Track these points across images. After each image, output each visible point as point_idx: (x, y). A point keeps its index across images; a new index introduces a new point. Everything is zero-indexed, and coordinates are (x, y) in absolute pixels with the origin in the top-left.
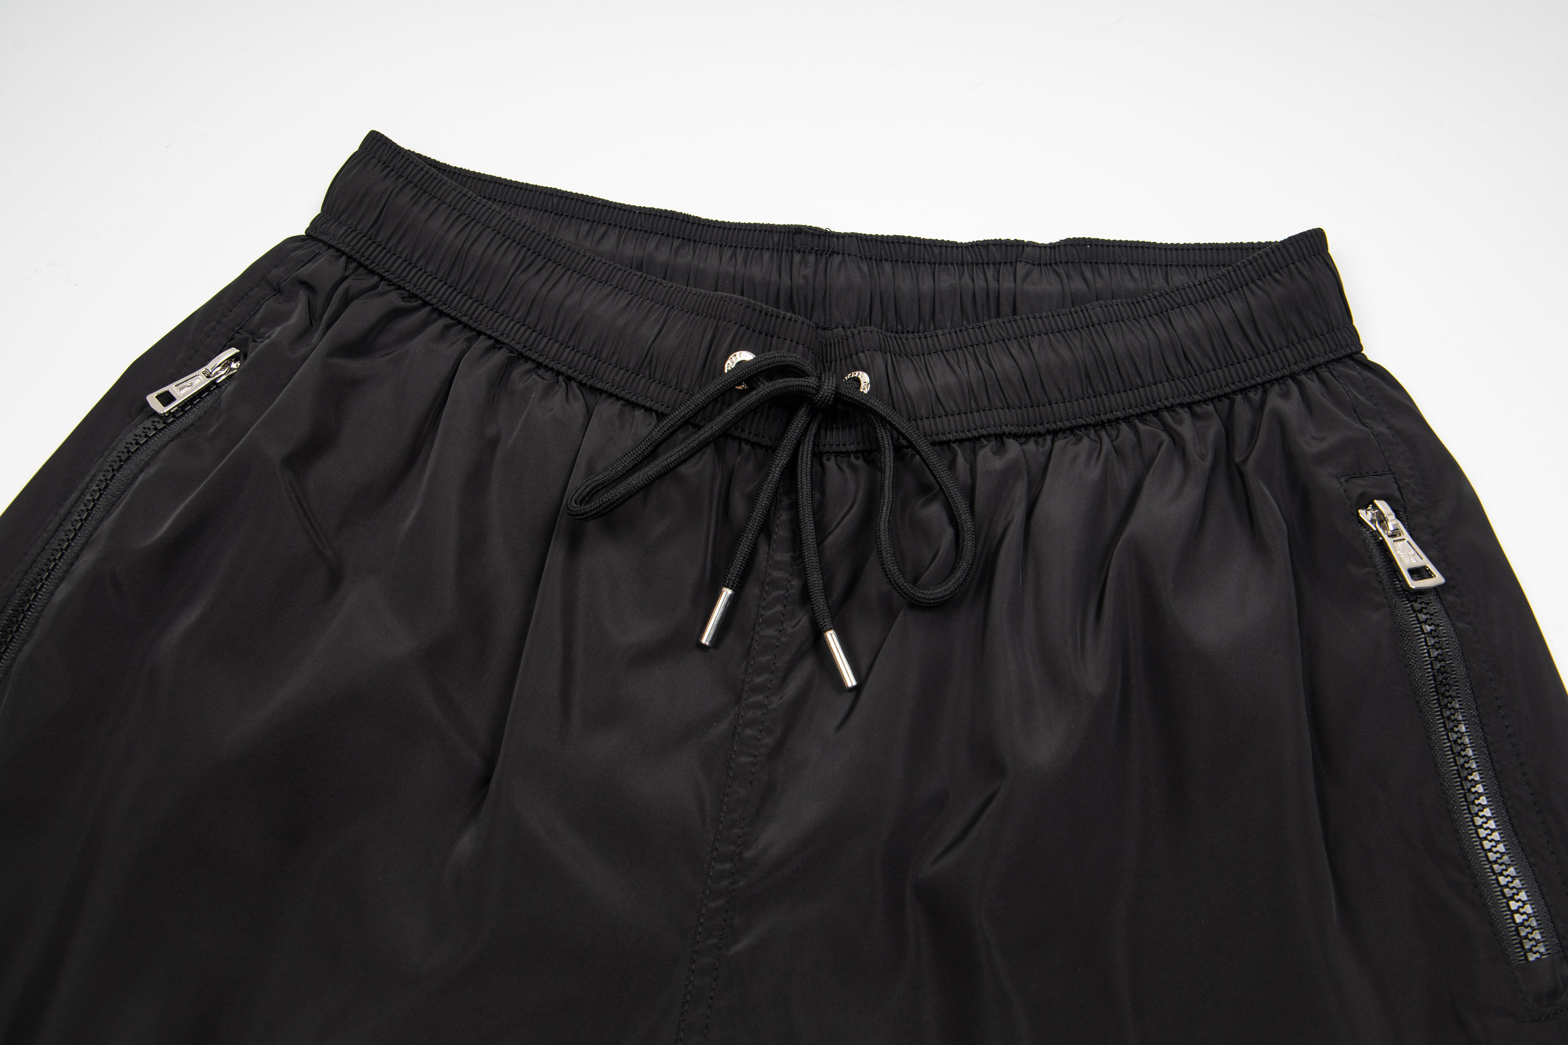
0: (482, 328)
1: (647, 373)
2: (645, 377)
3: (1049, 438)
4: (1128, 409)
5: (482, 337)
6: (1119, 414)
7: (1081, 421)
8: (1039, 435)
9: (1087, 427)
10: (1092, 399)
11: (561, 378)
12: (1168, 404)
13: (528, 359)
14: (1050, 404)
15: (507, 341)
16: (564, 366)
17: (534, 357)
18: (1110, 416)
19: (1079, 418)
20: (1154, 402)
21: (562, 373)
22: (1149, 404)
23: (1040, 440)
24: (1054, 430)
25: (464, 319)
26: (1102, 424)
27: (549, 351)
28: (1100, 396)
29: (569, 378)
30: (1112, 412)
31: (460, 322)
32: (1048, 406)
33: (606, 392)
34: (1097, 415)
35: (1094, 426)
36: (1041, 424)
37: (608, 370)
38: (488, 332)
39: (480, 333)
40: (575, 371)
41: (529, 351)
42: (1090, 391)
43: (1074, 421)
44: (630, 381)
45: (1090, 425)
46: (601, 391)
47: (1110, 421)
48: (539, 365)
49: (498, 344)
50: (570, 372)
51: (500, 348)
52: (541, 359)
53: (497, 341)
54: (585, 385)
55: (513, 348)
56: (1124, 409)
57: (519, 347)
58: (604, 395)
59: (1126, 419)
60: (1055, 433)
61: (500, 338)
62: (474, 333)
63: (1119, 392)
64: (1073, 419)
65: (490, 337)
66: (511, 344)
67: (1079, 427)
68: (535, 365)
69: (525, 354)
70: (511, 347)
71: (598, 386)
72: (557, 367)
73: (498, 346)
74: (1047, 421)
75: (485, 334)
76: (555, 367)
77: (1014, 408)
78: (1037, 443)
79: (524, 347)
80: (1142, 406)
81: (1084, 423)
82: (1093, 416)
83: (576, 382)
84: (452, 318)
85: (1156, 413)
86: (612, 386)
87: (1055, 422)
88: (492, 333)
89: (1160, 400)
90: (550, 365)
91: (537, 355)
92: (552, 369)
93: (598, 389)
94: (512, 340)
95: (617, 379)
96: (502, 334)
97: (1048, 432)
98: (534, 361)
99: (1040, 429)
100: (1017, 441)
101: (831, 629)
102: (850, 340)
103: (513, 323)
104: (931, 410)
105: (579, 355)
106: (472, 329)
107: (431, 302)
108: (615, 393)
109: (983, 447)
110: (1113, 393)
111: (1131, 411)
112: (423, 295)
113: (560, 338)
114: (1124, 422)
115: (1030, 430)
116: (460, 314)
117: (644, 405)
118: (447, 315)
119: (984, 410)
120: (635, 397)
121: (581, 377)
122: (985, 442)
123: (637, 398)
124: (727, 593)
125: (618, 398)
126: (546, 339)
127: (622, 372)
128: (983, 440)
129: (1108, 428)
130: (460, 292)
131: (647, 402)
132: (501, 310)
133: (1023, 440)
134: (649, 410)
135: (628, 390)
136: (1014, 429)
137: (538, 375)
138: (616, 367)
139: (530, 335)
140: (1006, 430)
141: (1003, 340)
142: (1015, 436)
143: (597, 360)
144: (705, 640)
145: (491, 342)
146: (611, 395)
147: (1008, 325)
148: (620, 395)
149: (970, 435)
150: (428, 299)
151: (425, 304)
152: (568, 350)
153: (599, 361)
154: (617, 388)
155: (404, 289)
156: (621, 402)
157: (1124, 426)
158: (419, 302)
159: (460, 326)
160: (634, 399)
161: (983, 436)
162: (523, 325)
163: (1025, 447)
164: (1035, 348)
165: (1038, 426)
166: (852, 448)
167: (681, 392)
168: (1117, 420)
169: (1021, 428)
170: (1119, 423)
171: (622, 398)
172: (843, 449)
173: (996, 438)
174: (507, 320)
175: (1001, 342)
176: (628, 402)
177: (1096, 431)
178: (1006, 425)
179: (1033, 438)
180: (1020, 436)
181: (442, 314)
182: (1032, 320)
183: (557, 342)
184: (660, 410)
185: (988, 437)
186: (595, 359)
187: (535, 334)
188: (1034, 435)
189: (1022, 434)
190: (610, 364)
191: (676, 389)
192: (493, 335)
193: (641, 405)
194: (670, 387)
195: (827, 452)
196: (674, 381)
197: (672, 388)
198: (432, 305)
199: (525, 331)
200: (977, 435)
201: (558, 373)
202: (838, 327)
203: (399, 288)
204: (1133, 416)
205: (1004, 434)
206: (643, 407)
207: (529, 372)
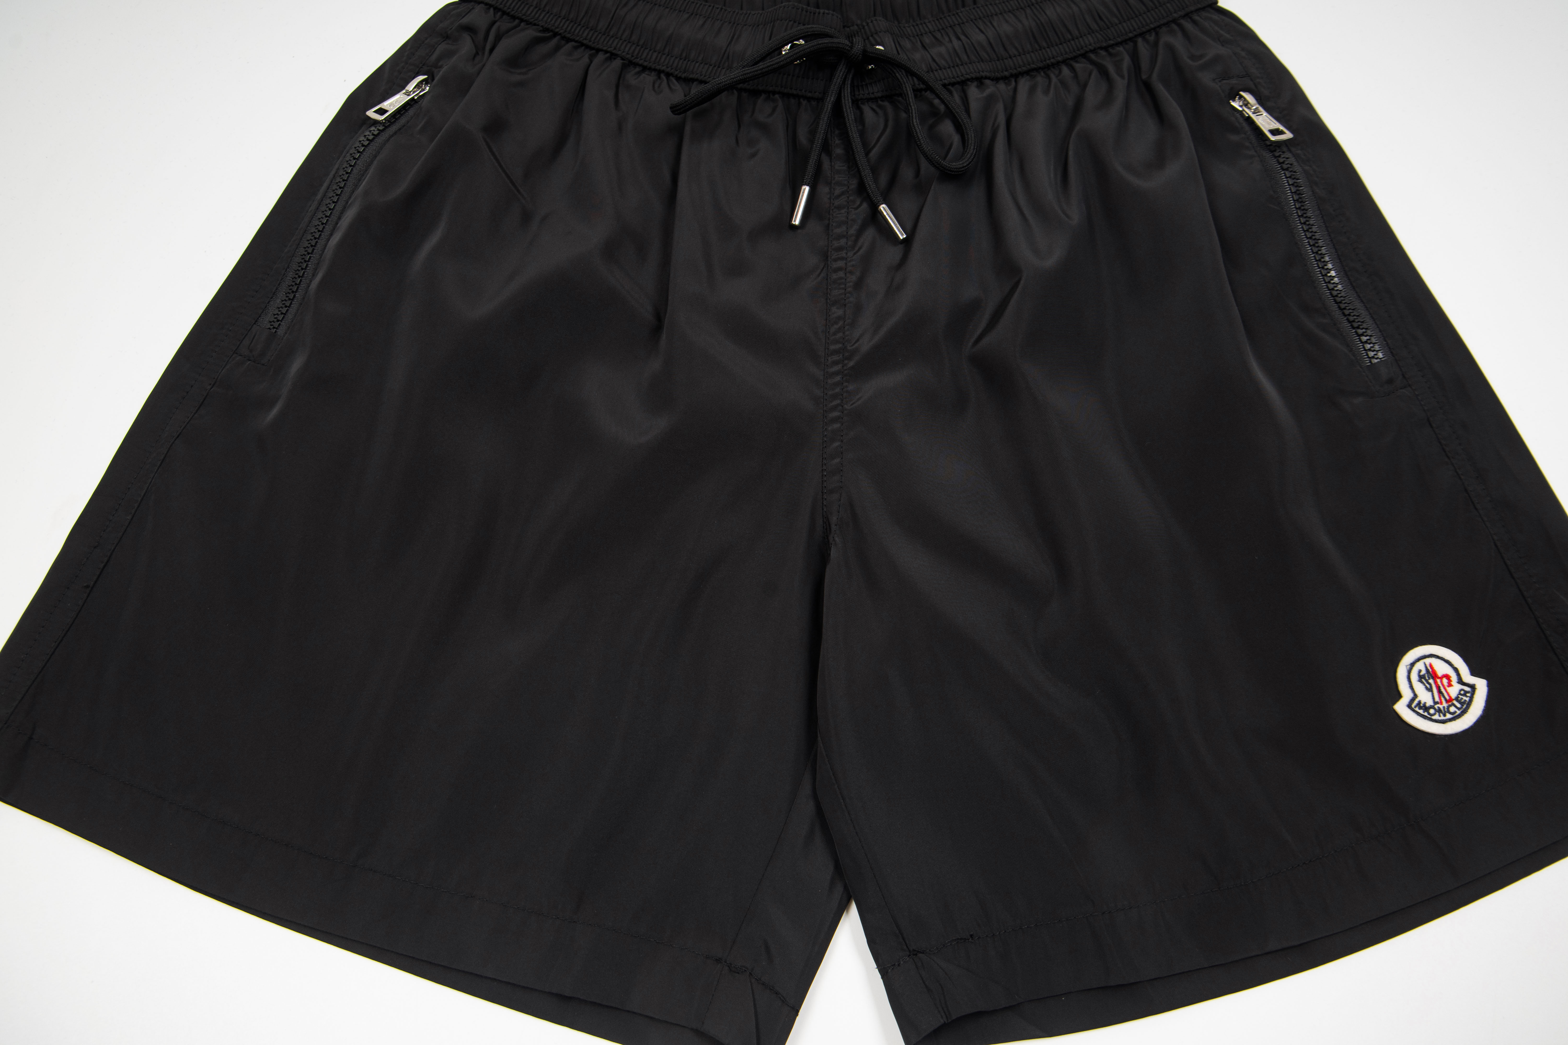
0: (600, 47)
1: (726, 65)
2: (724, 68)
3: (1013, 79)
7: (1033, 66)
9: (1038, 69)
10: (1039, 51)
11: (662, 76)
12: (1092, 48)
13: (636, 65)
14: (1011, 58)
15: (619, 53)
16: (664, 65)
17: (641, 62)
18: (1053, 61)
20: (1082, 48)
21: (663, 71)
22: (1078, 50)
24: (1016, 74)
25: (585, 42)
26: (1048, 67)
27: (651, 58)
28: (1045, 49)
29: (668, 75)
30: (1054, 58)
31: (583, 45)
32: (1009, 59)
34: (1044, 61)
35: (1043, 68)
36: (1006, 71)
37: (697, 66)
38: (605, 48)
39: (598, 51)
40: (672, 69)
41: (637, 59)
42: (1037, 46)
43: (1028, 67)
45: (1040, 68)
46: (693, 80)
47: (1053, 64)
49: (613, 56)
50: (668, 70)
51: (615, 59)
52: (645, 64)
53: (612, 54)
54: (681, 77)
55: (625, 58)
57: (628, 56)
59: (1064, 62)
60: (1016, 76)
61: (614, 52)
62: (593, 52)
63: (1058, 46)
64: (1028, 65)
65: (606, 52)
66: (622, 55)
67: (1033, 70)
68: (642, 68)
69: (634, 61)
70: (623, 57)
71: (690, 76)
72: (658, 67)
73: (613, 58)
74: (1010, 69)
75: (602, 50)
77: (986, 62)
78: (1006, 83)
79: (632, 56)
80: (1074, 51)
81: (1036, 67)
82: (1041, 62)
83: (674, 76)
84: (576, 42)
85: (1084, 55)
86: (701, 76)
87: (1016, 69)
89: (1086, 47)
90: (653, 68)
92: (655, 70)
93: (691, 79)
94: (624, 51)
95: (704, 70)
96: (613, 48)
97: (1012, 76)
98: (641, 65)
99: (1006, 73)
100: (992, 82)
101: (883, 204)
102: (866, 27)
103: (621, 42)
104: (929, 66)
105: (673, 58)
106: (592, 48)
107: (559, 32)
110: (1053, 47)
111: (1069, 55)
112: (553, 28)
113: (657, 49)
114: (1064, 64)
115: (1002, 74)
116: (582, 39)
118: (573, 40)
119: (966, 64)
121: (677, 72)
124: (806, 190)
126: (647, 51)
127: (707, 66)
128: (969, 81)
129: (1053, 69)
130: (579, 25)
132: (611, 33)
133: (996, 81)
136: (988, 74)
137: (646, 74)
138: (702, 63)
139: (635, 48)
140: (983, 74)
141: (972, 21)
142: (990, 79)
143: (686, 61)
144: (797, 221)
145: (608, 55)
149: (959, 80)
150: (557, 30)
151: (555, 34)
152: (664, 57)
153: (688, 61)
155: (538, 25)
157: (1065, 66)
158: (551, 33)
159: (583, 48)
161: (969, 79)
162: (628, 43)
163: (998, 85)
164: (995, 24)
165: (1005, 72)
166: (879, 95)
168: (1058, 63)
169: (995, 74)
170: (1061, 65)
172: (872, 96)
173: (979, 80)
174: (616, 42)
175: (970, 22)
177: (1044, 72)
178: (983, 72)
179: (1002, 80)
180: (994, 79)
181: (568, 40)
182: (990, 6)
183: (655, 52)
185: (972, 80)
187: (638, 48)
188: (1004, 77)
189: (995, 77)
190: (698, 62)
192: (609, 49)
195: (861, 99)
198: (560, 34)
199: (631, 47)
200: (964, 79)
201: (659, 72)
202: (853, 25)
203: (535, 25)
204: (1069, 59)
205: (984, 77)
207: (639, 73)
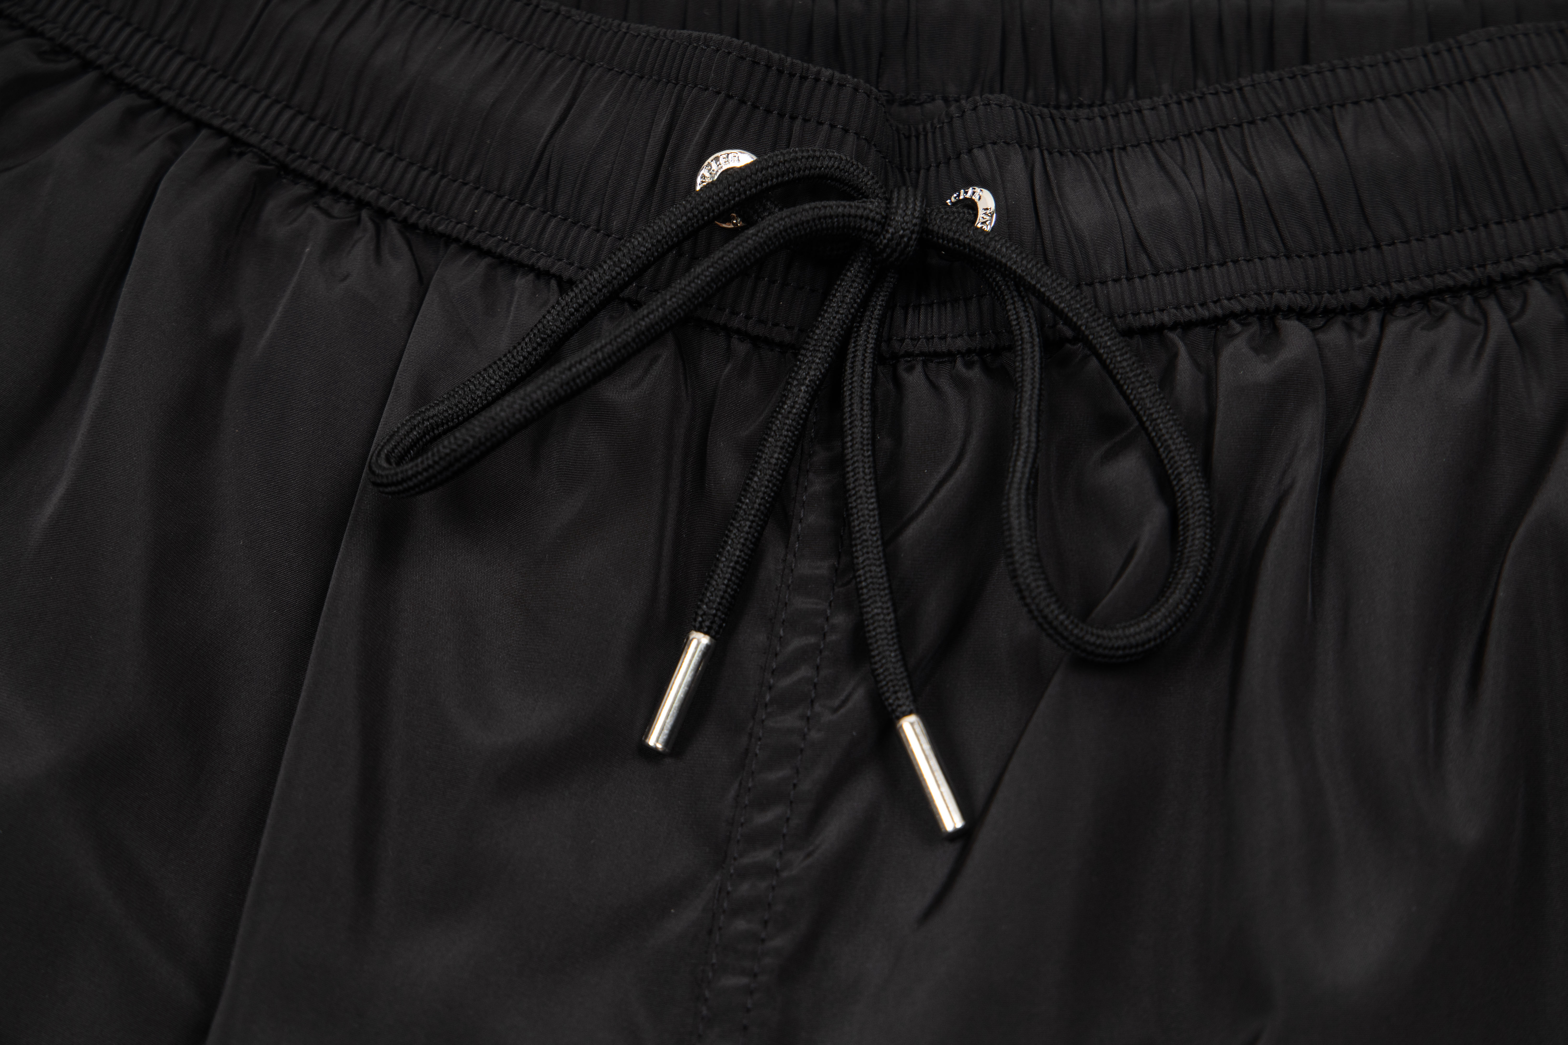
0: (204, 113)
1: (540, 199)
2: (535, 209)
3: (1375, 317)
4: (1547, 251)
5: (204, 132)
6: (1526, 263)
7: (1442, 280)
8: (1354, 310)
9: (1456, 291)
10: (1469, 232)
11: (365, 214)
13: (298, 176)
14: (1378, 246)
15: (254, 139)
16: (372, 188)
17: (311, 171)
18: (1506, 267)
19: (1440, 273)
21: (368, 204)
23: (1357, 322)
24: (1386, 300)
25: (167, 96)
26: (1489, 286)
27: (342, 158)
28: (1486, 226)
29: (381, 215)
30: (1510, 259)
31: (158, 103)
32: (1373, 250)
33: (457, 240)
34: (1479, 266)
35: (1472, 289)
37: (461, 197)
38: (217, 122)
39: (199, 125)
40: (395, 199)
41: (300, 161)
42: (1464, 217)
43: (1428, 281)
44: (506, 216)
45: (1464, 287)
46: (448, 239)
47: (1506, 279)
48: (321, 188)
49: (235, 146)
50: (383, 201)
51: (241, 155)
52: (325, 176)
53: (235, 141)
54: (415, 226)
55: (268, 154)
56: (1537, 253)
57: (279, 151)
58: (453, 247)
59: (1542, 273)
60: (1387, 306)
61: (240, 134)
62: (187, 125)
63: (1526, 218)
64: (1428, 276)
65: (220, 132)
66: (263, 145)
67: (1439, 293)
68: (312, 188)
69: (293, 166)
70: (263, 151)
71: (441, 228)
72: (357, 191)
73: (237, 150)
74: (1370, 282)
75: (210, 126)
76: (352, 192)
77: (1299, 257)
78: (1349, 327)
79: (290, 151)
81: (1451, 283)
82: (1471, 268)
83: (395, 221)
84: (143, 94)
86: (469, 227)
87: (1387, 284)
88: (224, 123)
90: (344, 188)
91: (316, 167)
92: (347, 196)
93: (442, 235)
94: (266, 137)
95: (480, 212)
96: (244, 126)
97: (1373, 304)
98: (311, 179)
99: (1356, 297)
100: (1307, 325)
101: (910, 713)
102: (957, 123)
103: (266, 102)
104: (1123, 263)
105: (402, 165)
106: (184, 117)
107: (99, 62)
108: (474, 242)
109: (1232, 337)
110: (1514, 221)
111: (1553, 255)
112: (82, 47)
113: (364, 131)
114: (1538, 280)
115: (1334, 302)
116: (157, 87)
117: (533, 265)
118: (133, 89)
119: (1235, 262)
120: (516, 248)
121: (407, 210)
122: (1238, 328)
123: (520, 251)
124: (699, 642)
125: (483, 253)
126: (334, 135)
127: (490, 198)
128: (1232, 322)
129: (1502, 292)
130: (159, 41)
131: (539, 259)
132: (242, 77)
133: (1319, 322)
134: (543, 275)
135: (502, 235)
136: (1299, 300)
137: (319, 208)
138: (477, 188)
139: (303, 126)
140: (1284, 300)
141: (1279, 117)
142: (1301, 314)
143: (437, 176)
144: (656, 739)
145: (222, 141)
146: (467, 247)
147: (1289, 83)
148: (485, 247)
149: (1206, 314)
150: (92, 54)
151: (87, 65)
152: (379, 156)
153: (443, 177)
154: (479, 232)
155: (42, 35)
156: (487, 260)
157: (1536, 289)
158: (74, 62)
159: (158, 112)
160: (512, 253)
161: (1233, 315)
162: (287, 106)
163: (1321, 336)
164: (1346, 129)
165: (1352, 292)
166: (960, 344)
167: (609, 236)
168: (1523, 276)
169: (1315, 297)
170: (1527, 282)
171: (488, 253)
172: (943, 347)
173: (1261, 319)
174: (254, 98)
175: (1275, 119)
176: (502, 260)
177: (1476, 300)
178: (1283, 292)
179: (1341, 318)
180: (1314, 314)
181: (122, 86)
182: (1341, 72)
183: (357, 140)
184: (566, 275)
185: (1243, 317)
186: (434, 173)
187: (312, 125)
188: (1343, 311)
189: (1316, 308)
190: (465, 184)
191: (598, 231)
192: (228, 127)
193: (527, 266)
194: (587, 227)
195: (908, 354)
196: (594, 215)
197: (589, 230)
198: (100, 67)
199: (292, 120)
200: (1220, 312)
201: (361, 204)
202: (933, 100)
203: (32, 33)
204: (1557, 265)
205: (1278, 309)
206: (532, 269)
207: (300, 202)
